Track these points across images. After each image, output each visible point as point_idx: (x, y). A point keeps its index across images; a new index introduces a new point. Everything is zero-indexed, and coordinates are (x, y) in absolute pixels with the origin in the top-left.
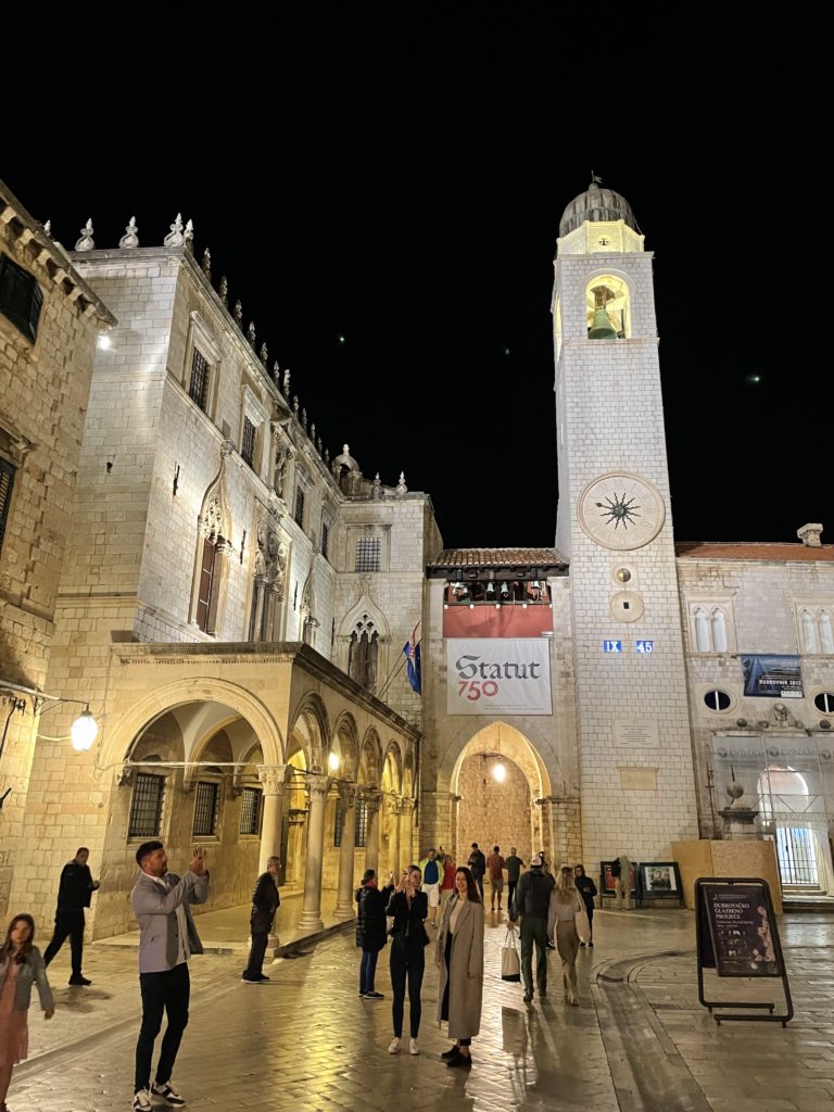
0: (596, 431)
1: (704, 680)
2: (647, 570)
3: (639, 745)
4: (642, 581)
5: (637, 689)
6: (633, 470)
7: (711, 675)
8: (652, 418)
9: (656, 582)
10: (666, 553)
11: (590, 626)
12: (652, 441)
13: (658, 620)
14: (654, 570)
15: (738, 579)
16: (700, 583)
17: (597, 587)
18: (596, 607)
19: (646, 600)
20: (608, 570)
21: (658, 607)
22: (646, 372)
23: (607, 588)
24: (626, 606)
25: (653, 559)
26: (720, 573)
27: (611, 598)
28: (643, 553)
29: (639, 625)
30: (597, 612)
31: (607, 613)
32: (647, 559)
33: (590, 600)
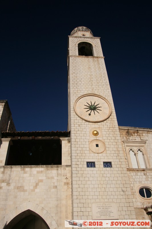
1: (138, 182)
2: (106, 131)
4: (104, 135)
7: (141, 180)
9: (110, 135)
11: (79, 155)
14: (109, 130)
15: (147, 137)
16: (130, 138)
17: (83, 137)
18: (82, 146)
19: (106, 143)
20: (88, 130)
21: (112, 146)
22: (101, 65)
23: (88, 138)
24: (97, 146)
25: (109, 126)
26: (138, 134)
27: (89, 142)
28: (105, 124)
29: (104, 154)
30: (83, 148)
31: (88, 149)
32: (106, 126)
33: (79, 143)
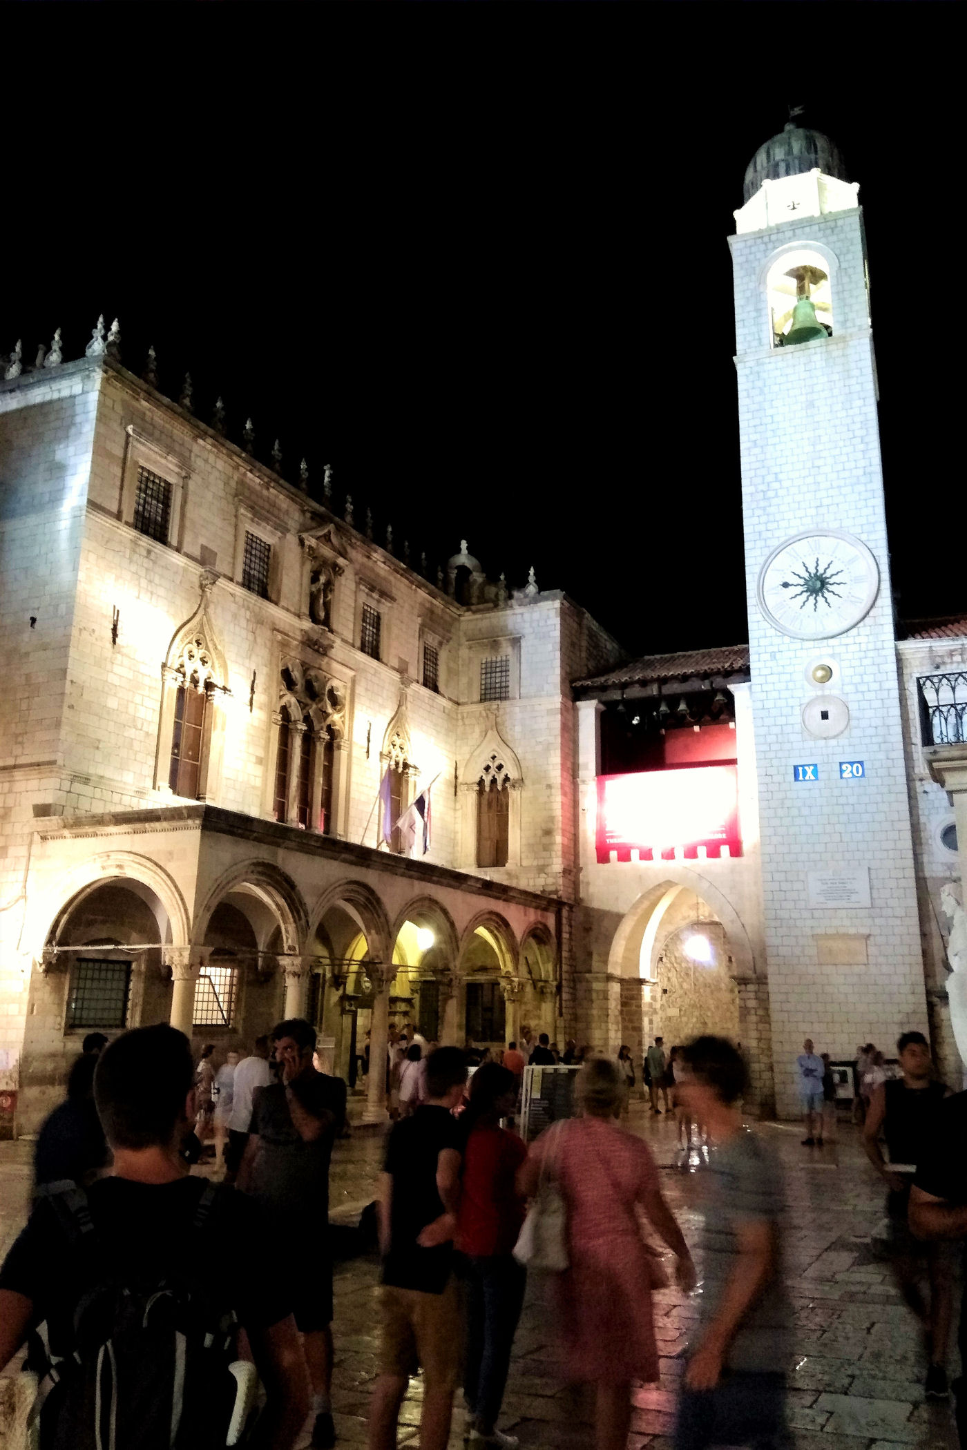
0: (781, 476)
1: (942, 811)
2: (854, 663)
3: (844, 904)
4: (849, 680)
5: (839, 828)
6: (834, 525)
8: (862, 447)
9: (866, 678)
10: (883, 637)
11: (774, 747)
12: (863, 479)
13: (871, 731)
14: (865, 662)
17: (785, 694)
18: (782, 721)
19: (852, 706)
20: (800, 668)
21: (870, 714)
22: (853, 381)
23: (799, 693)
24: (825, 716)
25: (864, 647)
27: (803, 707)
28: (850, 640)
29: (843, 741)
30: (784, 727)
31: (798, 728)
32: (856, 648)
33: (774, 712)
